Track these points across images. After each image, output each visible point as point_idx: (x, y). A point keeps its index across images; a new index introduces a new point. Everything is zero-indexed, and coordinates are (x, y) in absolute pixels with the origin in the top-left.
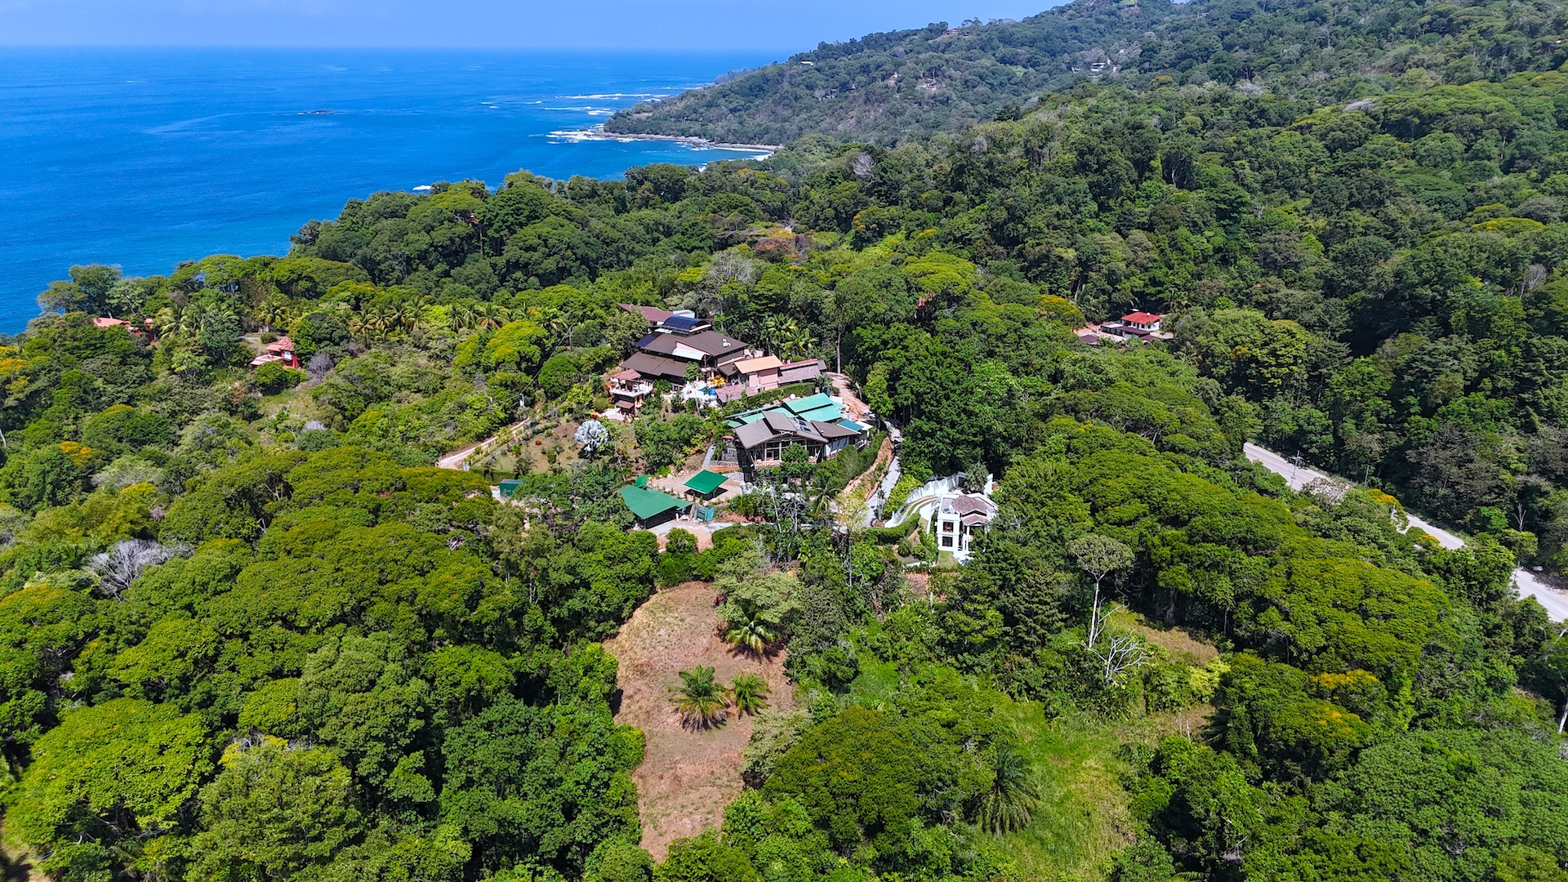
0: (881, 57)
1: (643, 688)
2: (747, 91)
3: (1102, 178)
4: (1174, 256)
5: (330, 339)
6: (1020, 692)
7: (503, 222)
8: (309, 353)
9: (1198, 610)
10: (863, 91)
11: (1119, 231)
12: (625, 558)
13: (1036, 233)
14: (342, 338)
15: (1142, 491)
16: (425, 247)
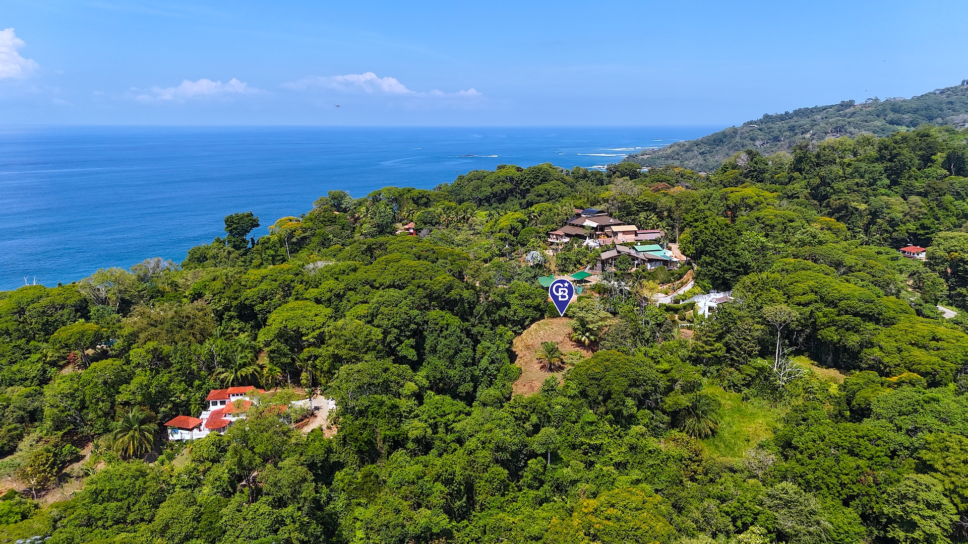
0: (805, 121)
1: (527, 354)
2: (712, 142)
3: (893, 164)
4: (940, 213)
5: (431, 223)
6: (729, 387)
7: (528, 182)
8: (421, 229)
9: (845, 358)
10: (787, 141)
11: (903, 197)
12: (528, 297)
13: (839, 192)
14: (436, 223)
15: (817, 289)
16: (489, 194)
